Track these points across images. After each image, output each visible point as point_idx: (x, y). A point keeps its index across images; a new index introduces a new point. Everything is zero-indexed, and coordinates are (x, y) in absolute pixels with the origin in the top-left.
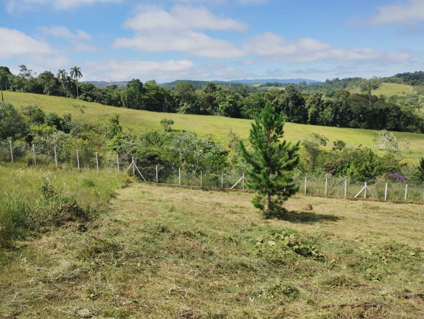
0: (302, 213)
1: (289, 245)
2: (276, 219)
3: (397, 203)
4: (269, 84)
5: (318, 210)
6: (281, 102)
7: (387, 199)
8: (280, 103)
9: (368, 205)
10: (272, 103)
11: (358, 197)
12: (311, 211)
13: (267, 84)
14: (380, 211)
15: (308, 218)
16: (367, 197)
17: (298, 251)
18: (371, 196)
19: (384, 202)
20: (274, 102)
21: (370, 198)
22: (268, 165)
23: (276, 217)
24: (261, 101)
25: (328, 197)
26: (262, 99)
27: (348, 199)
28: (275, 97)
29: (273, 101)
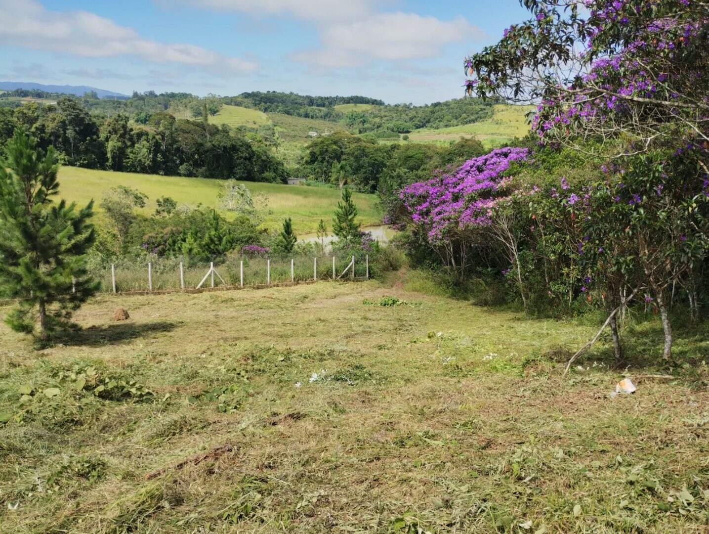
0: (110, 327)
1: (87, 388)
2: (61, 345)
3: (258, 288)
4: (22, 92)
5: (139, 318)
6: (50, 128)
7: (244, 285)
8: (49, 130)
9: (217, 297)
10: (33, 130)
11: (201, 287)
12: (128, 322)
13: (17, 91)
14: (236, 303)
15: (123, 333)
16: (216, 284)
17: (104, 395)
18: (221, 282)
19: (240, 289)
20: (36, 128)
21: (220, 286)
22: (34, 248)
23: (61, 342)
24: (7, 124)
25: (155, 294)
26: (9, 121)
27: (187, 292)
28: (36, 119)
29: (34, 126)
